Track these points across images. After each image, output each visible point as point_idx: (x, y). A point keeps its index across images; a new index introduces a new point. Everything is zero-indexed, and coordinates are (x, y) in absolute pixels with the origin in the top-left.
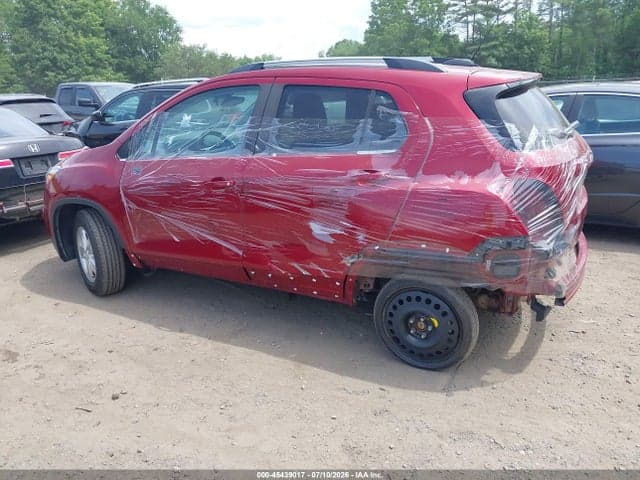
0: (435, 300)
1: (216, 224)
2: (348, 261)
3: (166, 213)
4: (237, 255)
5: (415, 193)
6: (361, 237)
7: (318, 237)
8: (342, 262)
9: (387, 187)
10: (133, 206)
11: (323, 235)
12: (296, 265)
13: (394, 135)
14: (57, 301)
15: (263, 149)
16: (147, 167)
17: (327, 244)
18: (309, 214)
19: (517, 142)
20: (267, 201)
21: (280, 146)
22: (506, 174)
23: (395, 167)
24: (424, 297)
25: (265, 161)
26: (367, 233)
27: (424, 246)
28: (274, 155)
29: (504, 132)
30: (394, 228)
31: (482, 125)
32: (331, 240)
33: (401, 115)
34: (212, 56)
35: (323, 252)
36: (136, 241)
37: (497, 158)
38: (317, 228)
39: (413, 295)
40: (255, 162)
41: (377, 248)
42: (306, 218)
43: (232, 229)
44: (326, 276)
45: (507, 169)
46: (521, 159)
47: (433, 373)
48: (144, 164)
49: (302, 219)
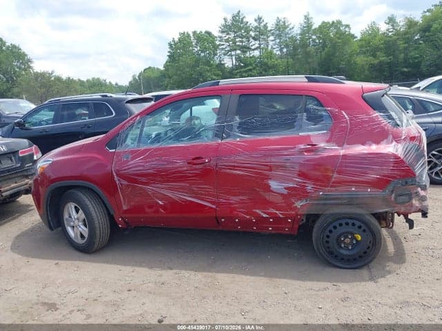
0: (358, 223)
1: (195, 189)
2: (299, 204)
3: (153, 185)
4: (212, 208)
5: (345, 156)
6: (309, 187)
7: (274, 191)
8: (295, 205)
9: (326, 154)
10: (125, 183)
11: (278, 189)
12: (258, 211)
13: (323, 122)
14: (57, 261)
15: (229, 136)
16: (135, 154)
17: (282, 195)
18: (268, 176)
19: (399, 123)
20: (236, 170)
21: (241, 133)
22: (396, 141)
23: (328, 142)
24: (350, 222)
25: (232, 144)
26: (313, 184)
27: (353, 189)
28: (238, 139)
29: (390, 117)
30: (333, 180)
31: (376, 114)
32: (285, 192)
33: (326, 110)
34: (58, 79)
35: (279, 200)
36: (125, 208)
37: (390, 133)
38: (274, 185)
39: (343, 222)
40: (224, 145)
41: (321, 193)
42: (266, 179)
43: (208, 191)
44: (281, 216)
45: (397, 138)
46: (404, 132)
47: (358, 270)
48: (132, 152)
49: (263, 179)
